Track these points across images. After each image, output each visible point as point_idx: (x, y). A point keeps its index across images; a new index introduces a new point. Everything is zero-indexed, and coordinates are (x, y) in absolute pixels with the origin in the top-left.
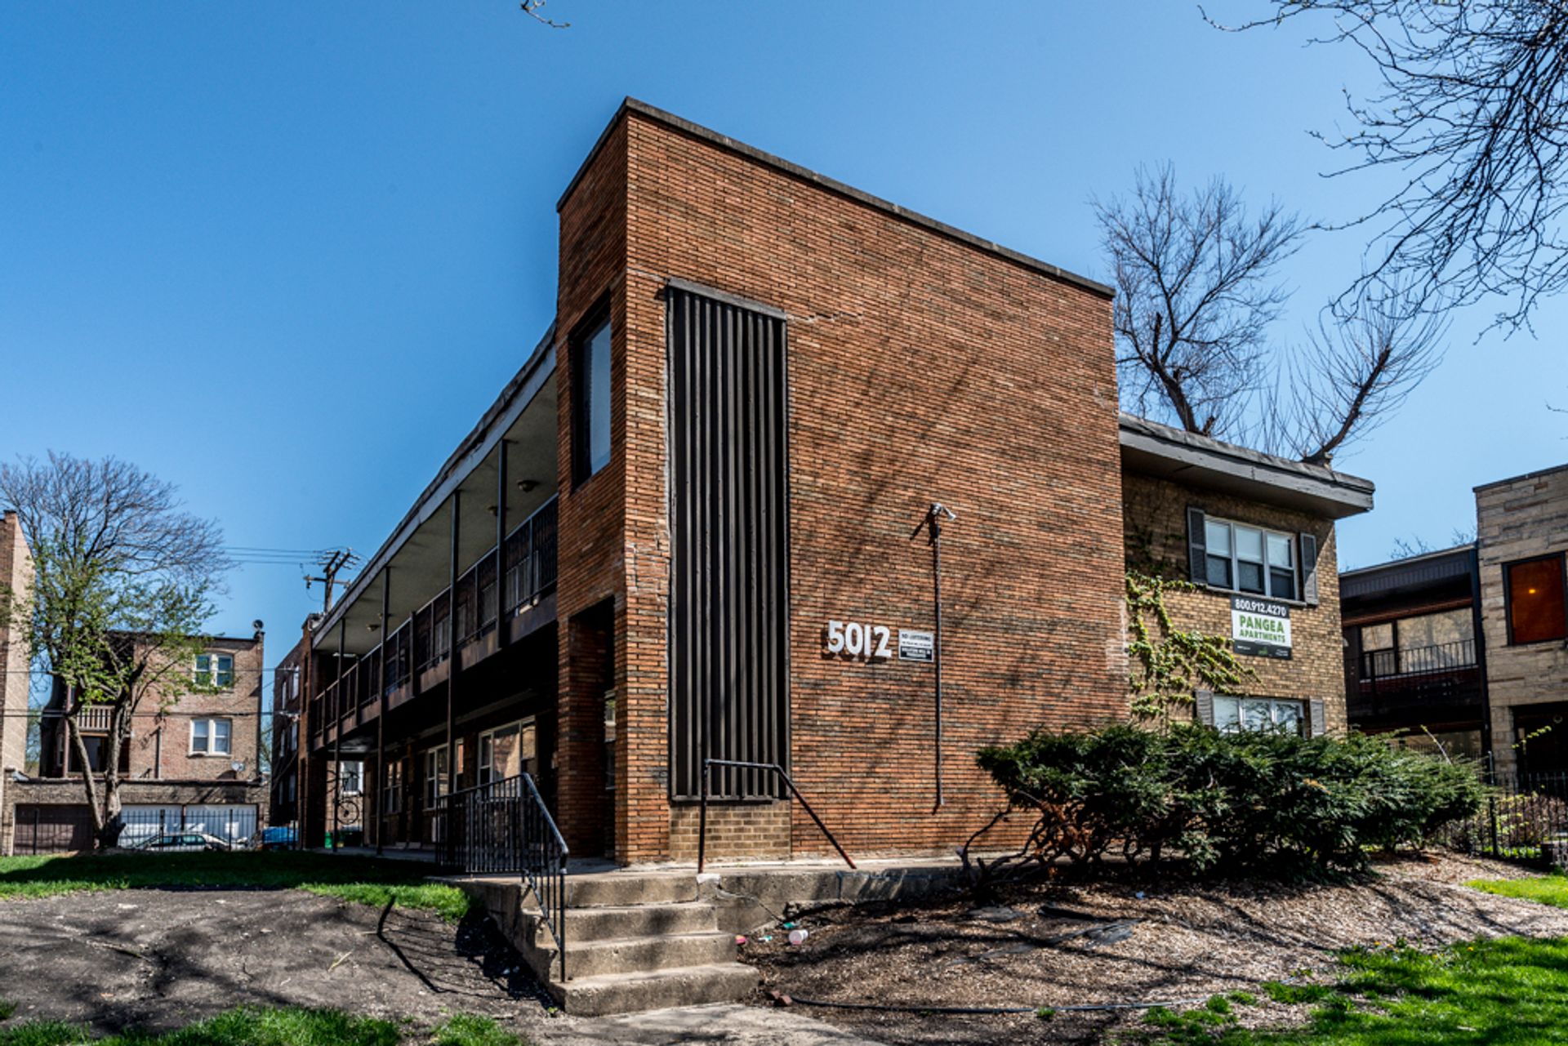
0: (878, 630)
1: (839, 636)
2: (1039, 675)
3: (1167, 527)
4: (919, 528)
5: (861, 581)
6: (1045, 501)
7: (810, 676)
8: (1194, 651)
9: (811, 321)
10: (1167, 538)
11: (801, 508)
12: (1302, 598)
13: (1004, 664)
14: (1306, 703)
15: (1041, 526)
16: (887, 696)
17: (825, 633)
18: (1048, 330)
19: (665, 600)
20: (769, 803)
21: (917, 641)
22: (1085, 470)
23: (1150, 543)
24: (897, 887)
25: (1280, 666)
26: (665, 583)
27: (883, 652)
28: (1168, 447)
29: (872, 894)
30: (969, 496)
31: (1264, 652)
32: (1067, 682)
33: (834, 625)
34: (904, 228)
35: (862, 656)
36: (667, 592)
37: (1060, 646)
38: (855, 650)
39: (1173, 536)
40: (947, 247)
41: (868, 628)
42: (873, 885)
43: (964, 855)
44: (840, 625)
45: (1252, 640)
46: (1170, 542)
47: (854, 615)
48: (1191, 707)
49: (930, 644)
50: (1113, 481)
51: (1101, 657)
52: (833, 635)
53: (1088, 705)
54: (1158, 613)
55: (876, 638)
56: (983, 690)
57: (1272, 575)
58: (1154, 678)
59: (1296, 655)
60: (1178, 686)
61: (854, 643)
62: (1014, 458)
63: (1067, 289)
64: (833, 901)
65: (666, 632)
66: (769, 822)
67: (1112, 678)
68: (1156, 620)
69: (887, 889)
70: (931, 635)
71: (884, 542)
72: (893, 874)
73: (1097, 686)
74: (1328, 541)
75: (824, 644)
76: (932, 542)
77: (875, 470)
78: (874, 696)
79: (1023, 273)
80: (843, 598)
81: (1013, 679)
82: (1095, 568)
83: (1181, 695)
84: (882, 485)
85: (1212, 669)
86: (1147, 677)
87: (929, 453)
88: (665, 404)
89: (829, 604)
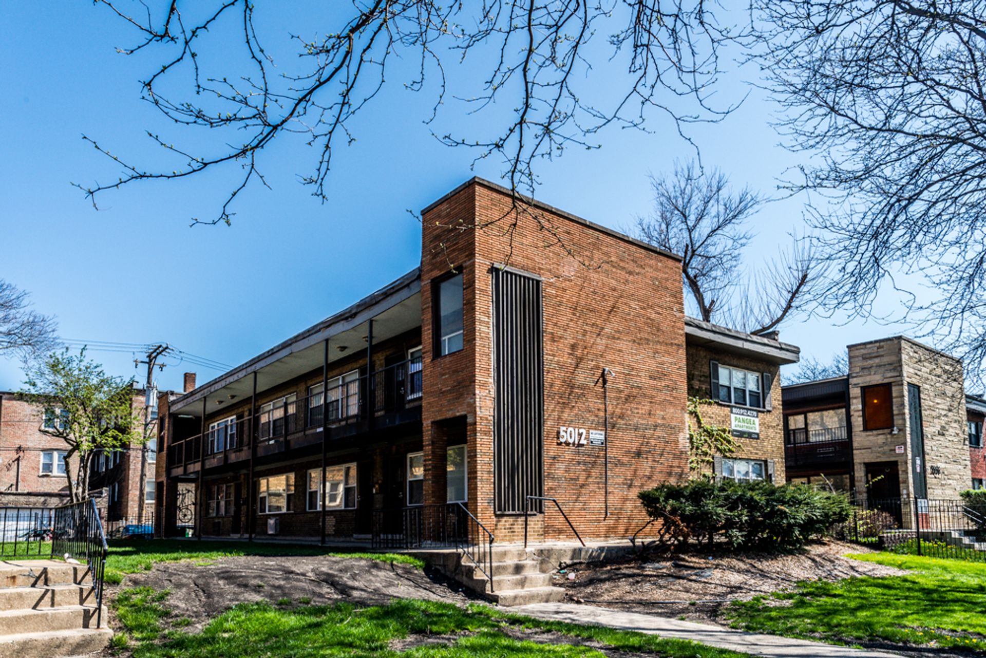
0: (581, 431)
1: (564, 434)
2: (650, 452)
3: (700, 371)
4: (598, 380)
5: (573, 406)
6: (652, 365)
7: (552, 454)
8: (713, 435)
9: (552, 280)
10: (701, 377)
11: (548, 372)
12: (764, 407)
13: (634, 447)
14: (766, 462)
15: (651, 377)
16: (585, 463)
17: (558, 433)
18: (653, 279)
19: (492, 418)
20: (535, 515)
21: (598, 436)
22: (670, 349)
23: (693, 379)
24: (603, 555)
25: (754, 442)
26: (492, 409)
27: (583, 441)
28: (704, 332)
29: (594, 558)
30: (620, 364)
31: (746, 436)
32: (662, 455)
33: (563, 429)
34: (591, 231)
35: (574, 444)
36: (492, 414)
37: (659, 437)
38: (571, 441)
39: (703, 376)
40: (608, 240)
41: (577, 429)
42: (594, 554)
43: (633, 541)
44: (564, 428)
45: (740, 429)
46: (702, 379)
47: (570, 423)
48: (712, 464)
49: (603, 437)
50: (682, 353)
51: (676, 442)
52: (562, 433)
53: (671, 467)
54: (697, 416)
55: (580, 435)
56: (625, 459)
57: (750, 395)
58: (694, 450)
59: (761, 437)
60: (706, 454)
61: (571, 437)
62: (639, 344)
63: (662, 258)
64: (578, 561)
65: (492, 433)
66: (535, 524)
67: (682, 452)
68: (696, 420)
69: (599, 555)
70: (603, 433)
71: (582, 387)
72: (601, 549)
73: (676, 457)
74: (777, 377)
75: (558, 438)
76: (603, 387)
77: (579, 353)
78: (579, 463)
79: (642, 251)
80: (565, 416)
81: (638, 454)
82: (674, 398)
83: (707, 459)
84: (581, 359)
85: (722, 445)
86: (691, 449)
87: (602, 342)
88: (491, 323)
89: (559, 418)
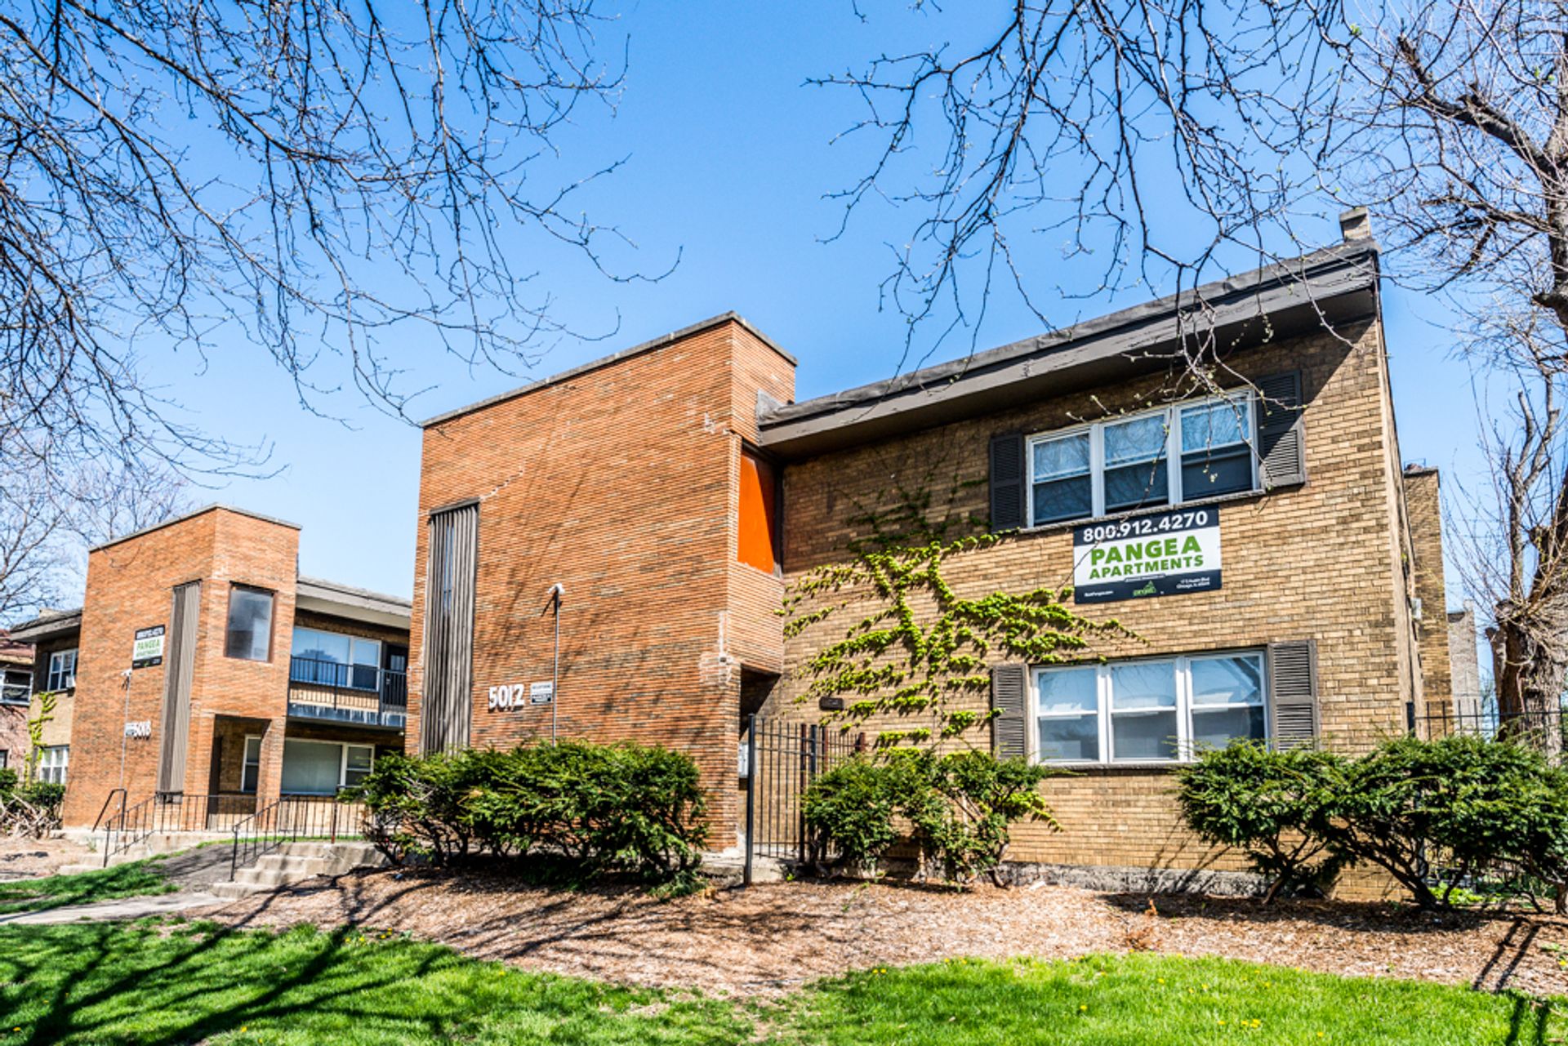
0: (517, 687)
1: (494, 696)
3: (955, 478)
4: (547, 606)
7: (480, 725)
9: (493, 493)
10: (954, 491)
11: (479, 618)
12: (1258, 484)
13: (599, 697)
14: (1266, 650)
16: (523, 733)
17: (488, 696)
21: (542, 689)
25: (1189, 604)
27: (519, 702)
31: (1150, 590)
32: (657, 700)
33: (492, 689)
34: (555, 390)
35: (508, 707)
37: (653, 670)
38: (502, 704)
39: (964, 485)
41: (511, 687)
44: (495, 688)
45: (1117, 578)
47: (503, 680)
48: (986, 692)
49: (550, 690)
51: (692, 672)
53: (678, 719)
54: (934, 585)
55: (516, 693)
56: (587, 719)
57: (1191, 467)
59: (1232, 578)
60: (965, 667)
61: (503, 699)
63: (684, 344)
67: (705, 689)
68: (931, 594)
70: (551, 683)
71: (523, 624)
73: (689, 700)
75: (488, 703)
76: (554, 614)
78: (515, 733)
79: (643, 359)
80: (498, 671)
82: (694, 589)
83: (968, 677)
84: (524, 584)
85: (1031, 633)
89: (490, 676)
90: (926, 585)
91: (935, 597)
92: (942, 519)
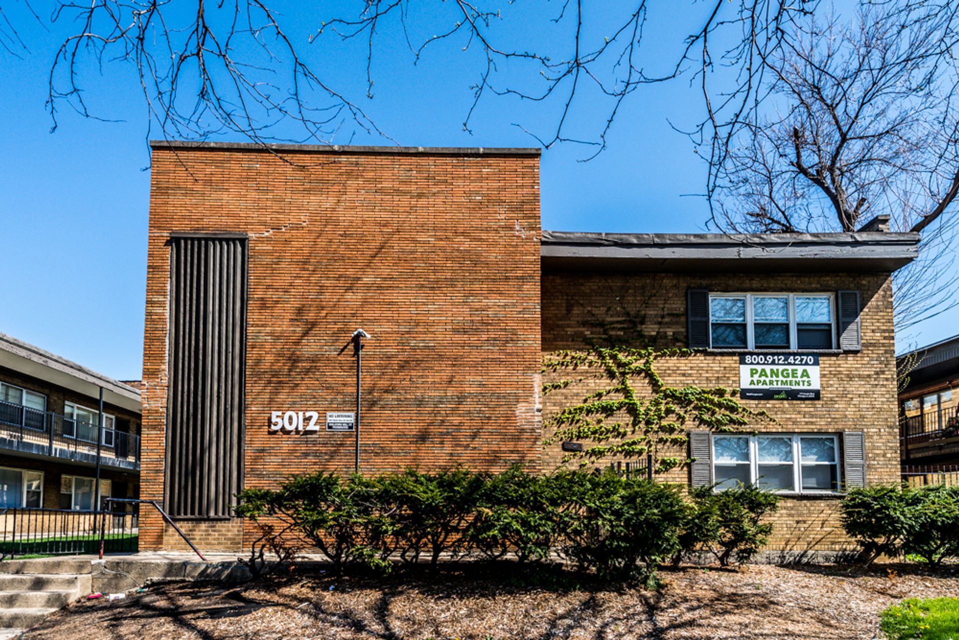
0: (308, 414)
1: (279, 420)
2: (448, 433)
3: (663, 309)
4: (345, 347)
5: (297, 385)
6: (463, 314)
7: (257, 445)
8: (690, 402)
9: (266, 234)
10: (663, 317)
11: (253, 347)
12: (839, 347)
13: (413, 428)
14: (840, 435)
15: (455, 331)
16: (316, 454)
17: (270, 419)
18: (468, 194)
19: (165, 410)
20: (229, 520)
21: (342, 419)
24: (226, 572)
25: (804, 407)
26: (165, 400)
27: (311, 427)
28: (635, 250)
29: (208, 575)
30: (389, 321)
31: (782, 396)
32: (474, 436)
33: (274, 414)
34: (344, 158)
35: (297, 432)
36: (165, 405)
37: (469, 412)
39: (669, 315)
40: (379, 160)
41: (301, 414)
42: (209, 571)
44: (280, 413)
45: (765, 387)
46: (667, 320)
48: (685, 446)
49: (352, 420)
50: (533, 289)
51: (510, 417)
52: (274, 420)
53: (496, 452)
54: (649, 375)
55: (307, 420)
56: (395, 446)
57: (799, 331)
58: (642, 425)
59: (825, 395)
60: (671, 430)
61: (291, 423)
62: (433, 288)
63: (490, 161)
65: (165, 427)
66: (228, 531)
67: (522, 431)
68: (647, 381)
70: (353, 414)
71: (314, 360)
73: (505, 437)
75: (269, 426)
76: (356, 354)
77: (311, 316)
78: (306, 455)
79: (448, 160)
80: (282, 397)
81: (423, 437)
82: (510, 354)
83: (673, 436)
84: (314, 324)
85: (714, 413)
86: (635, 425)
88: (168, 302)
89: (271, 401)
90: (643, 375)
91: (649, 383)
92: (654, 333)
